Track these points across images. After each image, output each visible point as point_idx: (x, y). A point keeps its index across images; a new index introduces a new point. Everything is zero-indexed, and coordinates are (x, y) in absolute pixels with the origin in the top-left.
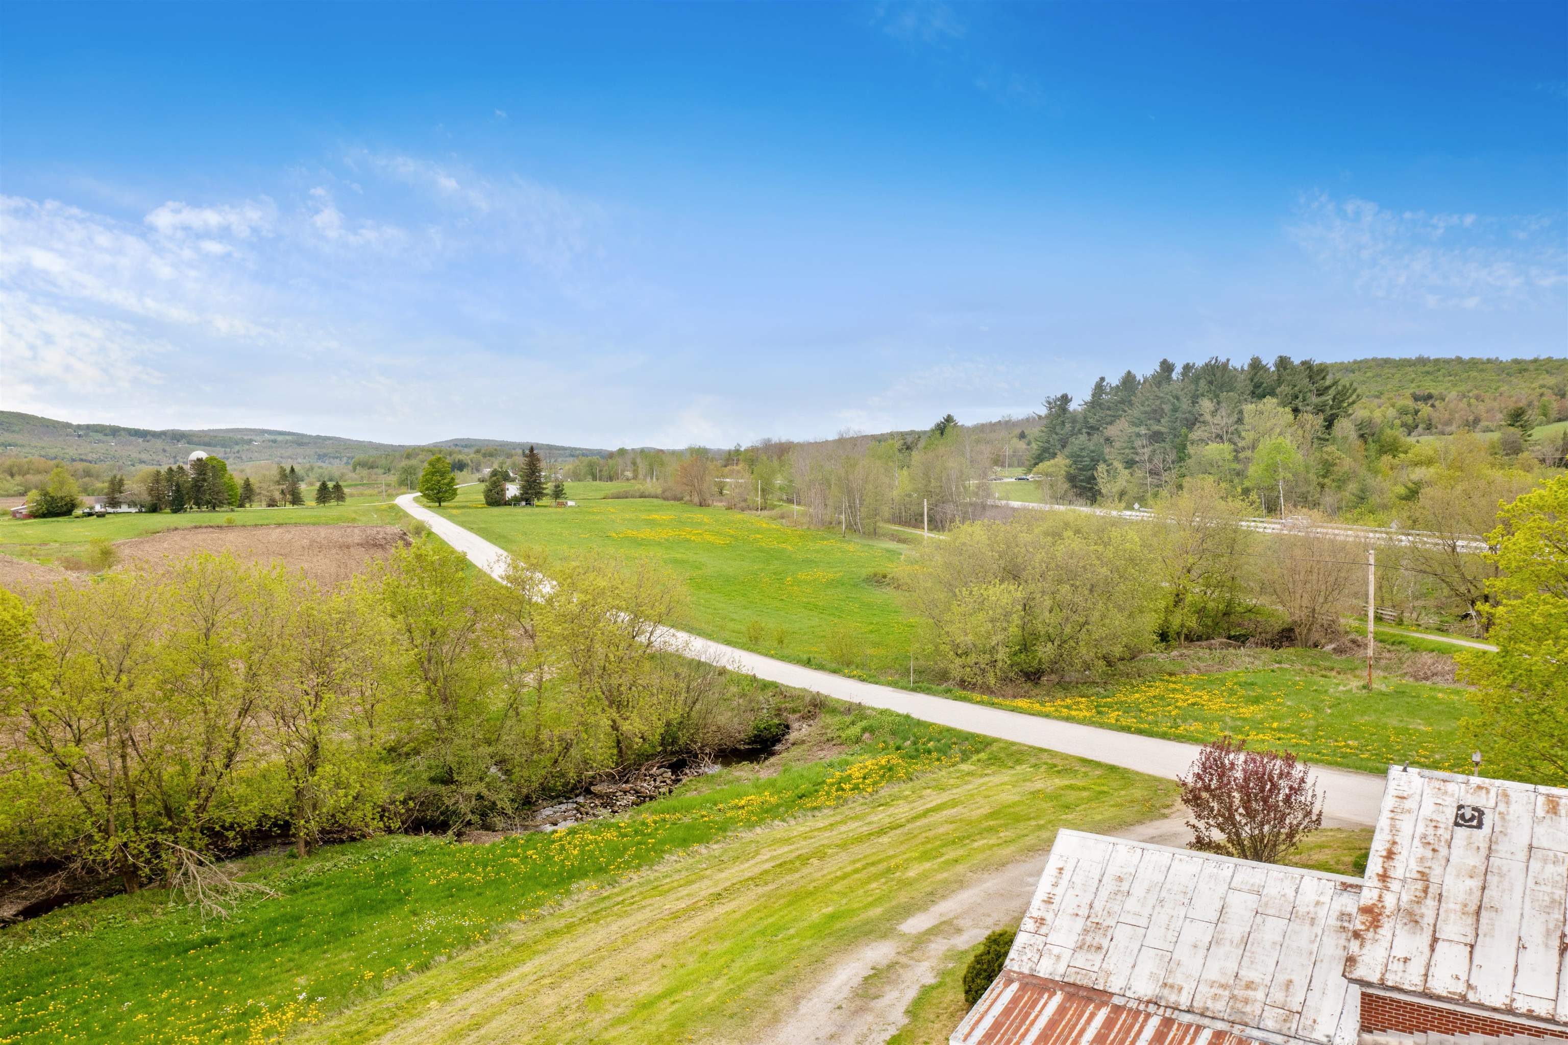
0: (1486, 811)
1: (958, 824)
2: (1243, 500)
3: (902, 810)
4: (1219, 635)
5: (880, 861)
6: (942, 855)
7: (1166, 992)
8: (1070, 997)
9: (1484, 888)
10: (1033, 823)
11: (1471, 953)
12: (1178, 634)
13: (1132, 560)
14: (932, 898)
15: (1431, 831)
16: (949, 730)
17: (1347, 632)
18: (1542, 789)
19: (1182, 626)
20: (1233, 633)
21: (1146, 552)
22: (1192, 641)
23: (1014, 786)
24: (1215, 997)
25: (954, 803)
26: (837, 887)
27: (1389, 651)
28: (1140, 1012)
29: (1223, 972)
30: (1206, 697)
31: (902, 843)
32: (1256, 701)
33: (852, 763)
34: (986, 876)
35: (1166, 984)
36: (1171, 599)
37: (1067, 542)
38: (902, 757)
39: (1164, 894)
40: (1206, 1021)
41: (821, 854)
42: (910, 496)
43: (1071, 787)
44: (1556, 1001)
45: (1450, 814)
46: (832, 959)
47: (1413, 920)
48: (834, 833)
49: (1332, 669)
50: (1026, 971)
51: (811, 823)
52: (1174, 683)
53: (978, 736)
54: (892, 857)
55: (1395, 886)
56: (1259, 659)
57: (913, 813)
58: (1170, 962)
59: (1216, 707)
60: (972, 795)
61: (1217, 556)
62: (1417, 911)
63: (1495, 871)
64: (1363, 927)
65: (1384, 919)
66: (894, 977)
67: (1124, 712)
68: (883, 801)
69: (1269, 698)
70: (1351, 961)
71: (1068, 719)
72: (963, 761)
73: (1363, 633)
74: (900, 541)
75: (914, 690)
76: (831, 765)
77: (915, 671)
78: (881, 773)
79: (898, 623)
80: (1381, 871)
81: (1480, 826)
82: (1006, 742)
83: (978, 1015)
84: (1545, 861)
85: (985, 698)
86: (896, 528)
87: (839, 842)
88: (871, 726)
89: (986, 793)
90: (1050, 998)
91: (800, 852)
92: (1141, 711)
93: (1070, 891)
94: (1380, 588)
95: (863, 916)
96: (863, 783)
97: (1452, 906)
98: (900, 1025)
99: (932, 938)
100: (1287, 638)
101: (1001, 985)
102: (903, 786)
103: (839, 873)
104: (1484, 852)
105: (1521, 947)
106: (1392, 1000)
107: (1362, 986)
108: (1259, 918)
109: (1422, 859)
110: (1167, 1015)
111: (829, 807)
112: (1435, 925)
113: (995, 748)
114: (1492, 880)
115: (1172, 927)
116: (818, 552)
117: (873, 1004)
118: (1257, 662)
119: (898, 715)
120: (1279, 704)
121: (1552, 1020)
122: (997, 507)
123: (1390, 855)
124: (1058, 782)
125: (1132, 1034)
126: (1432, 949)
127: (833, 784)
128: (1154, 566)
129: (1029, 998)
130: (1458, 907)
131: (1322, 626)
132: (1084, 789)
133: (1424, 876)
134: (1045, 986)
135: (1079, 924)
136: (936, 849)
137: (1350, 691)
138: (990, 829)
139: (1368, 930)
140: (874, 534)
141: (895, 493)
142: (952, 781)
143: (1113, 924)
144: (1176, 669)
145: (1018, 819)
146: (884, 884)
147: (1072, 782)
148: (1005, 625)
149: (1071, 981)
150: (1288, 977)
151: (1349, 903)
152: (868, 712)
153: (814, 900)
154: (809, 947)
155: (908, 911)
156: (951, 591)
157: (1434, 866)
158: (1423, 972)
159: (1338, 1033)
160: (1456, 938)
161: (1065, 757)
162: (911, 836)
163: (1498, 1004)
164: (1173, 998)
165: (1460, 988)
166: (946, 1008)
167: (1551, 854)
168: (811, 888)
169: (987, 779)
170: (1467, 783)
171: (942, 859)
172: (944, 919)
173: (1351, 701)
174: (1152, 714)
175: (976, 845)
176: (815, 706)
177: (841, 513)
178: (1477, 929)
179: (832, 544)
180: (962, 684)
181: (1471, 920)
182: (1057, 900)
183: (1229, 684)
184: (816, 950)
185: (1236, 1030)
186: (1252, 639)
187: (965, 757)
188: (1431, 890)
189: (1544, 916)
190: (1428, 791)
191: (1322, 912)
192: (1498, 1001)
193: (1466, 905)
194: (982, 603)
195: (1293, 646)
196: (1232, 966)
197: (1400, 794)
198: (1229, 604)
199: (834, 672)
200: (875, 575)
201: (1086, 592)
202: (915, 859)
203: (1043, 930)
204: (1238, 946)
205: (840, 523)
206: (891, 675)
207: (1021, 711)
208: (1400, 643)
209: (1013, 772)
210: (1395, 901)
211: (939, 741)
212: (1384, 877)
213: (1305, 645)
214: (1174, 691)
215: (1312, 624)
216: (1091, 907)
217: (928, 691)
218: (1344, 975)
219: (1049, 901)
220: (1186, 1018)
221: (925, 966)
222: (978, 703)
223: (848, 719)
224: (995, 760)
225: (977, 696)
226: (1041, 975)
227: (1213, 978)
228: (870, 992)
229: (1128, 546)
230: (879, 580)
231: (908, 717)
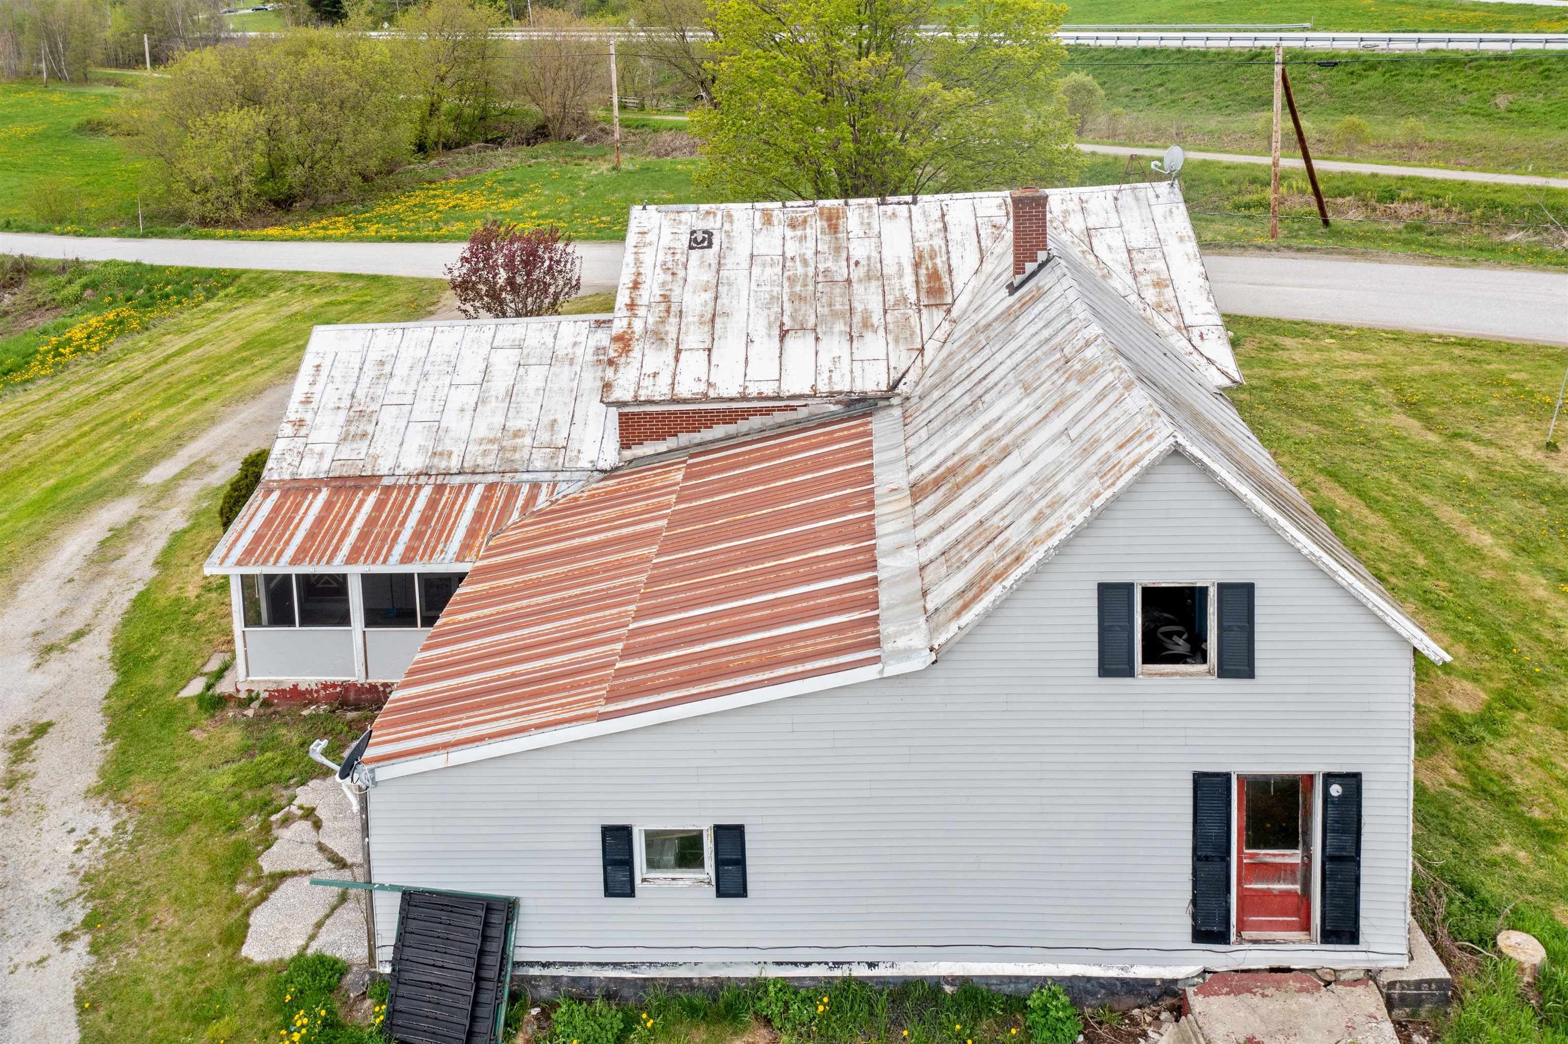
0: (714, 232)
1: (206, 362)
2: (490, 6)
3: (138, 362)
4: (477, 140)
5: (112, 420)
6: (188, 397)
7: (436, 460)
8: (336, 490)
9: (716, 298)
10: (292, 345)
11: (709, 355)
12: (436, 144)
13: (383, 72)
14: (179, 441)
15: (670, 257)
16: (188, 270)
17: (596, 122)
18: (758, 205)
19: (439, 134)
20: (489, 137)
21: (397, 63)
22: (450, 149)
23: (268, 314)
24: (485, 453)
25: (200, 343)
26: (61, 456)
27: (634, 135)
28: (411, 486)
29: (490, 428)
30: (466, 199)
31: (139, 395)
32: (515, 195)
33: (72, 326)
34: (241, 406)
35: (435, 454)
36: (426, 108)
37: (311, 59)
38: (135, 308)
39: (427, 368)
40: (477, 478)
41: (37, 428)
42: (127, 35)
43: (331, 303)
44: (779, 380)
45: (685, 239)
46: (58, 533)
47: (659, 338)
48: (53, 402)
49: (585, 157)
50: (287, 477)
51: (22, 398)
52: (434, 189)
53: (224, 270)
54: (126, 412)
55: (642, 312)
56: (516, 156)
57: (151, 363)
58: (438, 430)
59: (478, 206)
60: (221, 331)
61: (468, 63)
62: (662, 330)
63: (725, 281)
64: (616, 354)
65: (634, 343)
66: (138, 532)
67: (384, 224)
68: (113, 358)
69: (527, 191)
70: (607, 386)
71: (324, 239)
72: (207, 299)
73: (609, 121)
74: (118, 85)
75: (145, 236)
76: (45, 332)
77: (144, 218)
78: (110, 328)
79: (121, 171)
80: (628, 301)
81: (710, 246)
82: (257, 271)
83: (236, 534)
84: (764, 265)
85: (230, 232)
86: (113, 71)
87: (60, 411)
88: (93, 282)
89: (236, 326)
90: (314, 497)
91: (9, 431)
92: (402, 220)
93: (330, 386)
94: (623, 78)
95: (95, 479)
96: (87, 343)
97: (690, 319)
98: (147, 580)
99: (181, 482)
100: (541, 134)
101: (260, 498)
102: (138, 337)
103: (61, 442)
104: (714, 267)
105: (750, 341)
106: (645, 413)
107: (619, 407)
108: (522, 370)
109: (664, 284)
110: (438, 482)
111: (45, 376)
112: (678, 339)
113: (243, 279)
114: (723, 289)
115: (437, 398)
116: (11, 106)
117: (112, 567)
118: (514, 160)
119: (126, 264)
120: (537, 195)
121: (778, 398)
122: (232, 39)
123: (636, 285)
124: (317, 301)
125: (404, 510)
126: (677, 360)
127: (48, 352)
128: (405, 77)
129: (292, 503)
130: (696, 319)
131: (573, 119)
132: (346, 302)
133: (666, 298)
134: (309, 487)
135: (342, 416)
136: (180, 393)
137: (602, 173)
138: (244, 360)
139: (620, 356)
140: (86, 80)
141: (108, 34)
142: (196, 322)
143: (377, 408)
144: (436, 176)
145: (273, 345)
146: (119, 440)
147: (333, 298)
148: (248, 152)
149: (337, 475)
150: (552, 418)
151: (602, 337)
152: (88, 267)
153: (30, 477)
154: (26, 528)
155: (149, 461)
156: (181, 124)
157: (674, 288)
158: (670, 381)
159: (601, 456)
160: (695, 346)
161: (323, 275)
162: (150, 385)
163: (734, 394)
164: (443, 465)
165: (702, 387)
166: (202, 548)
167: (768, 258)
168: (25, 464)
169: (237, 312)
170: (697, 211)
171: (189, 401)
172: (195, 460)
173: (603, 182)
174: (413, 221)
175: (227, 379)
176: (19, 271)
177: (40, 61)
178: (713, 334)
179: (31, 96)
180: (204, 222)
181: (707, 328)
182: (316, 398)
183: (489, 184)
184: (36, 529)
185: (507, 479)
186: (508, 140)
187: (210, 294)
188: (673, 309)
189: (767, 311)
190: (665, 223)
191: (579, 351)
192: (734, 392)
193: (702, 316)
194: (219, 132)
195: (547, 141)
196: (499, 420)
197: (641, 230)
198: (484, 109)
199: (43, 231)
200: (89, 122)
201: (336, 109)
202: (156, 407)
203: (303, 431)
204: (503, 400)
205: (40, 72)
206: (115, 225)
207: (273, 239)
208: (643, 126)
209: (266, 300)
210: (642, 326)
211: (177, 283)
212: (632, 306)
213: (559, 138)
214: (434, 196)
215: (564, 118)
216: (353, 396)
217: (162, 235)
218: (602, 401)
219: (307, 401)
220: (459, 480)
221: (176, 511)
222: (222, 238)
223: (63, 279)
224: (246, 292)
225: (221, 232)
226: (304, 477)
227: (481, 436)
228: (108, 555)
229: (377, 58)
230: (94, 128)
231: (138, 264)
